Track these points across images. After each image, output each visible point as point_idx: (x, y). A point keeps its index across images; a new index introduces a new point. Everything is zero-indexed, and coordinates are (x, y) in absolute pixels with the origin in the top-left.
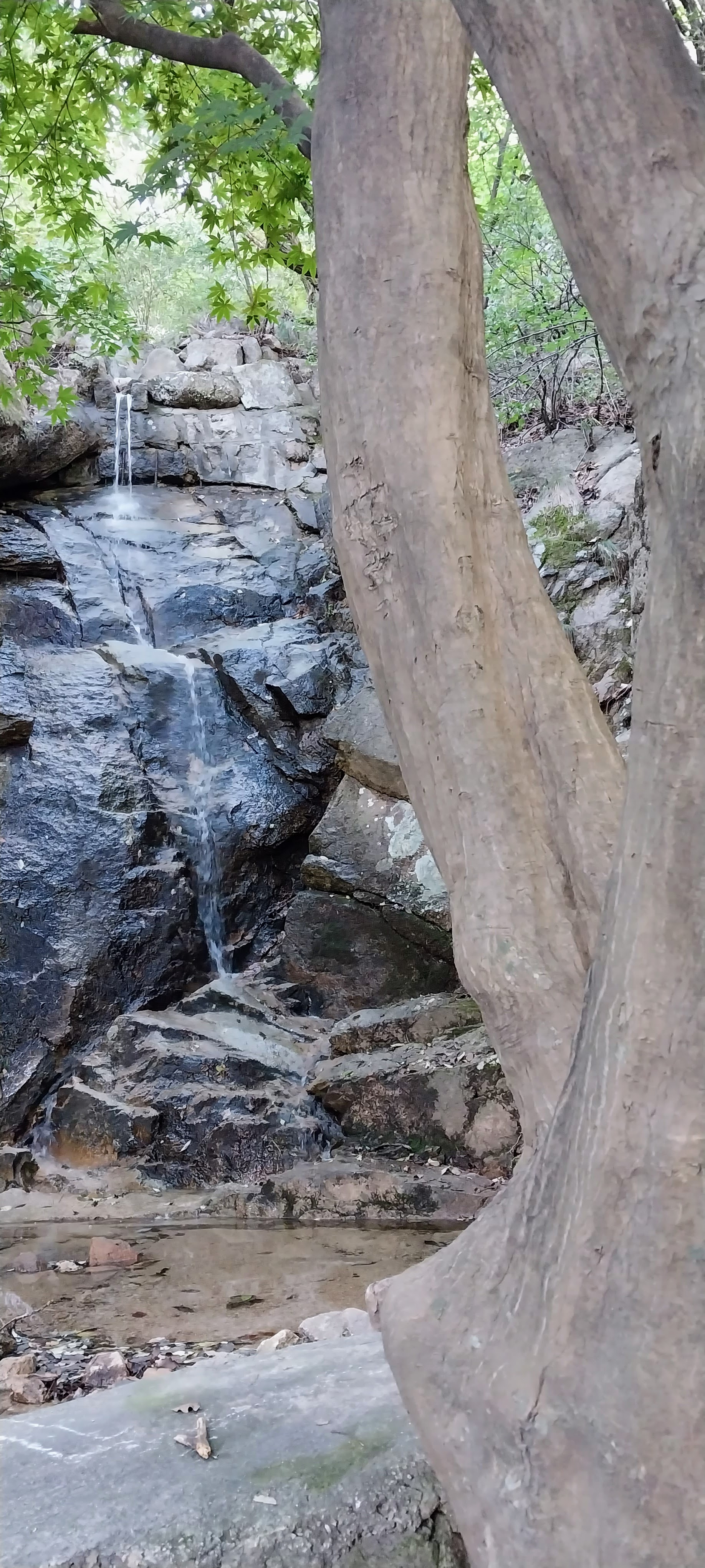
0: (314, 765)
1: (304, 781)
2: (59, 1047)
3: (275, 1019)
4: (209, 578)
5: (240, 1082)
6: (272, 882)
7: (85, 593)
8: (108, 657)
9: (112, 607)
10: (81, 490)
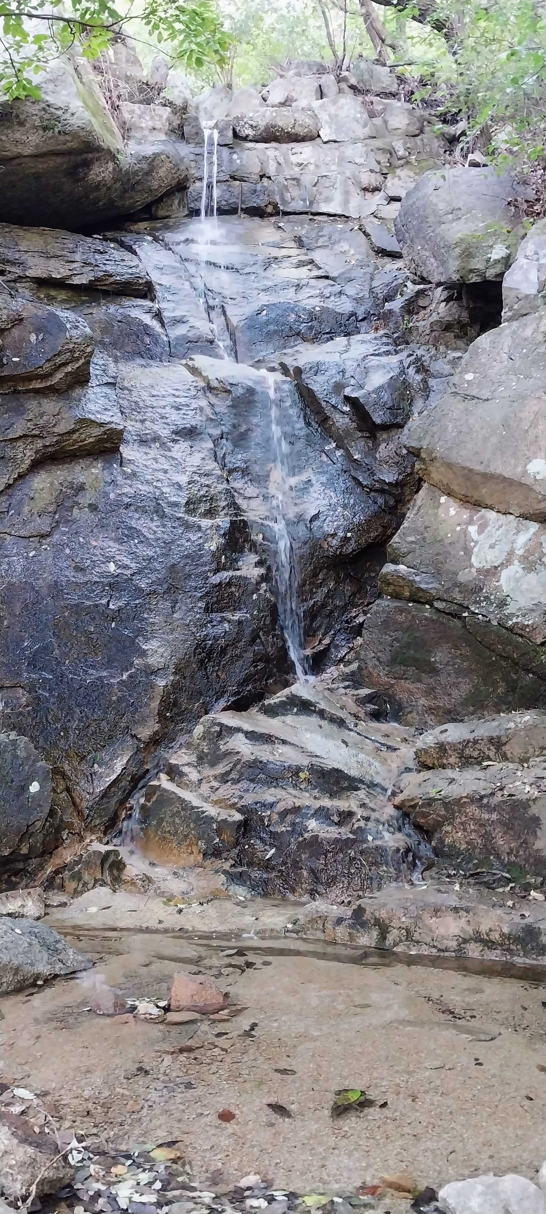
0: (391, 475)
1: (381, 491)
2: (147, 744)
3: (356, 725)
4: (289, 296)
5: (323, 791)
6: (348, 588)
7: (174, 310)
8: (194, 371)
9: (198, 324)
10: (171, 222)
